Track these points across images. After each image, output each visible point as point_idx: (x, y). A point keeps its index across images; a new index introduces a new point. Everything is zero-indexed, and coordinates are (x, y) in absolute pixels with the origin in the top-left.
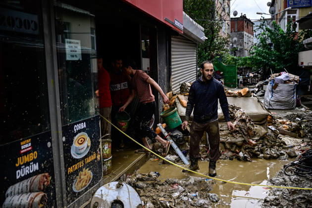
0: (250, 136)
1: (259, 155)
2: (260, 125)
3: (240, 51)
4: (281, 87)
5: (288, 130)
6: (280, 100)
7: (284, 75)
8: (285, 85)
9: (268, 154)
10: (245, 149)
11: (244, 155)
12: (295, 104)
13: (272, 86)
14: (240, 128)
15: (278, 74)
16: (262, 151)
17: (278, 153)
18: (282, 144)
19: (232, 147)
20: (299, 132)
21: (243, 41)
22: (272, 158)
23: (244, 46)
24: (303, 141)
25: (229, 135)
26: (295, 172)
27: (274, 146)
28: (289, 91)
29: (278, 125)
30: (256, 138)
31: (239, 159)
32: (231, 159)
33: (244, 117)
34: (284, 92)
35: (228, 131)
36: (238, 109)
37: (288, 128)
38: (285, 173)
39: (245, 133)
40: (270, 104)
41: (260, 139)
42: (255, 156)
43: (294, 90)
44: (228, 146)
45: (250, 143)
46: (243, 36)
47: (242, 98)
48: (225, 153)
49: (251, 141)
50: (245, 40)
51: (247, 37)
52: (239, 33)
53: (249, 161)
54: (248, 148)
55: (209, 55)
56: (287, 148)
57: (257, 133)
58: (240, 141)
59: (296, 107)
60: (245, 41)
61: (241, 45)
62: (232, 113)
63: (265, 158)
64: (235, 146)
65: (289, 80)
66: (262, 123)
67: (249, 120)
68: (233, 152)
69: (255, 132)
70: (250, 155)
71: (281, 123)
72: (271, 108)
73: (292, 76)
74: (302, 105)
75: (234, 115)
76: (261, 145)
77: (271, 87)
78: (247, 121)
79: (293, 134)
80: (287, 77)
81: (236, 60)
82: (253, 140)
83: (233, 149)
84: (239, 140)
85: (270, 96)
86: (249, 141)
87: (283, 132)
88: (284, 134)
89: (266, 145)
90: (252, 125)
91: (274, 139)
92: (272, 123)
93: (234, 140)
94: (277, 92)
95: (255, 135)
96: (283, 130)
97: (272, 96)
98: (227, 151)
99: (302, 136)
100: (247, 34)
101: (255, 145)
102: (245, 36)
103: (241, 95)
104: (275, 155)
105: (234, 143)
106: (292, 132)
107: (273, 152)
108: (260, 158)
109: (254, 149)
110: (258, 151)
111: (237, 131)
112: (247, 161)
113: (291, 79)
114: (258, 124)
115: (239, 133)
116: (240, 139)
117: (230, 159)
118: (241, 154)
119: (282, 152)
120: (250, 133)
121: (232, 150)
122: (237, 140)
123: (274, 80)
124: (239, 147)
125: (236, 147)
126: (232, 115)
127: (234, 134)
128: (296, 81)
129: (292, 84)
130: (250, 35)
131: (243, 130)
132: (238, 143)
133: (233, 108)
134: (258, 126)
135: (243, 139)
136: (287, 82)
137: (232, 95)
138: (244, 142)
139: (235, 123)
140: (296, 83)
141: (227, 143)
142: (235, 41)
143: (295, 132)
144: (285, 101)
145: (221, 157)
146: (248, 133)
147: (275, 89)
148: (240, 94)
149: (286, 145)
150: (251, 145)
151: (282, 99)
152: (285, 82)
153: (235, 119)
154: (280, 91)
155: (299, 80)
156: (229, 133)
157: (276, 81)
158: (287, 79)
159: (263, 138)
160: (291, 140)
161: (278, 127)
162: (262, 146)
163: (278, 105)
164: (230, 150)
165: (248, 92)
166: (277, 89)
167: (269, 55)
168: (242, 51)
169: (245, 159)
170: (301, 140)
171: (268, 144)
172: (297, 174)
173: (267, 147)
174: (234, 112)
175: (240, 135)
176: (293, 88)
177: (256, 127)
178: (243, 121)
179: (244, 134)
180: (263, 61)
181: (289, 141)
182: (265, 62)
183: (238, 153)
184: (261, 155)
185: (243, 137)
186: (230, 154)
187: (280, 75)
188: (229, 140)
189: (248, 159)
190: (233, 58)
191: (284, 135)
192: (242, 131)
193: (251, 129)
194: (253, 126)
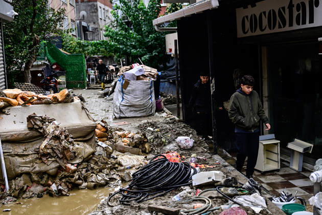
0: (67, 160)
1: (80, 185)
2: (84, 141)
3: (93, 32)
4: (134, 85)
5: (129, 146)
6: (134, 103)
7: (136, 68)
8: (139, 82)
9: (92, 182)
10: (60, 180)
11: (58, 187)
12: (155, 109)
13: (122, 83)
14: (52, 148)
15: (128, 67)
16: (85, 179)
17: (106, 178)
18: (116, 166)
19: (42, 178)
20: (144, 147)
21: (98, 16)
22: (98, 186)
23: (98, 24)
24: (146, 157)
25: (38, 161)
26: (120, 201)
27: (104, 169)
28: (144, 91)
29: (116, 139)
30: (77, 161)
31: (50, 194)
32: (40, 196)
33: (57, 133)
34: (138, 92)
35: (36, 156)
36: (51, 121)
37: (129, 142)
38: (108, 204)
39: (59, 155)
40: (120, 111)
41: (82, 162)
42: (75, 187)
43: (150, 88)
44: (35, 178)
45: (67, 169)
46: (97, 9)
47: (59, 104)
48: (32, 189)
49: (69, 165)
50: (100, 14)
51: (103, 11)
52: (90, 3)
53: (66, 195)
54: (65, 177)
55: (31, 39)
56: (123, 170)
57: (78, 155)
58: (53, 168)
59: (156, 111)
60: (100, 17)
61: (94, 23)
62: (41, 128)
63: (89, 188)
64: (46, 177)
65: (143, 75)
66: (87, 138)
67: (66, 137)
68: (43, 185)
69: (75, 153)
70: (68, 187)
71: (120, 136)
72: (122, 115)
73: (147, 69)
74: (165, 109)
75: (44, 131)
76: (84, 170)
77: (120, 86)
78: (63, 137)
79: (135, 149)
80: (140, 71)
81: (84, 46)
82: (72, 164)
83: (43, 182)
84: (51, 166)
85: (120, 99)
86: (66, 167)
87: (122, 149)
88: (123, 151)
89: (92, 168)
90: (71, 143)
91: (104, 159)
92: (107, 137)
93: (43, 168)
94: (129, 93)
95: (76, 157)
96: (122, 147)
97: (123, 98)
98: (35, 185)
99: (147, 152)
100: (103, 6)
101: (74, 172)
102: (99, 9)
103: (58, 100)
104: (103, 182)
105: (45, 173)
106: (134, 147)
107: (100, 178)
108: (82, 189)
109: (73, 177)
110: (79, 179)
111: (49, 154)
112: (63, 195)
113: (146, 74)
114: (80, 141)
115: (52, 157)
116: (54, 165)
117: (38, 197)
118: (54, 187)
119: (115, 176)
120: (66, 155)
121: (41, 182)
122: (48, 168)
123: (123, 76)
124: (53, 177)
125: (48, 178)
126: (42, 131)
127: (44, 159)
128: (153, 77)
129: (147, 80)
130: (107, 8)
131: (57, 152)
132: (51, 171)
133: (43, 120)
134: (81, 144)
135: (58, 165)
136: (141, 77)
137: (44, 101)
138: (60, 168)
139: (45, 143)
140: (153, 79)
141: (34, 173)
142: (83, 16)
143: (138, 147)
144: (140, 105)
145: (24, 196)
146: (64, 155)
147: (125, 89)
148: (55, 98)
149: (121, 165)
150: (68, 172)
151: (136, 102)
152: (138, 78)
153: (46, 137)
154: (133, 90)
155: (158, 75)
156: (37, 158)
157: (126, 78)
158: (140, 74)
159: (88, 159)
160: (130, 159)
161: (115, 142)
162: (87, 171)
163: (131, 111)
164: (38, 183)
165: (68, 95)
166: (128, 88)
167: (127, 39)
168: (96, 31)
169: (60, 193)
170: (144, 157)
171: (96, 167)
172: (122, 203)
173: (92, 173)
174: (44, 127)
175: (53, 159)
176: (150, 86)
177: (77, 146)
178: (56, 138)
179: (58, 157)
180: (119, 48)
181: (128, 160)
182: (122, 49)
183: (50, 186)
184: (85, 184)
185: (57, 162)
186: (39, 189)
187: (131, 68)
188: (37, 169)
189: (64, 193)
190: (79, 43)
191: (124, 153)
192: (55, 152)
193: (68, 149)
194: (73, 145)
